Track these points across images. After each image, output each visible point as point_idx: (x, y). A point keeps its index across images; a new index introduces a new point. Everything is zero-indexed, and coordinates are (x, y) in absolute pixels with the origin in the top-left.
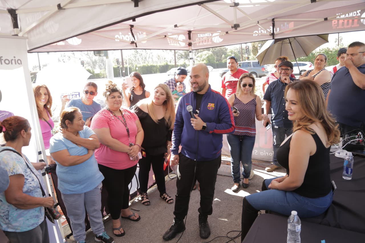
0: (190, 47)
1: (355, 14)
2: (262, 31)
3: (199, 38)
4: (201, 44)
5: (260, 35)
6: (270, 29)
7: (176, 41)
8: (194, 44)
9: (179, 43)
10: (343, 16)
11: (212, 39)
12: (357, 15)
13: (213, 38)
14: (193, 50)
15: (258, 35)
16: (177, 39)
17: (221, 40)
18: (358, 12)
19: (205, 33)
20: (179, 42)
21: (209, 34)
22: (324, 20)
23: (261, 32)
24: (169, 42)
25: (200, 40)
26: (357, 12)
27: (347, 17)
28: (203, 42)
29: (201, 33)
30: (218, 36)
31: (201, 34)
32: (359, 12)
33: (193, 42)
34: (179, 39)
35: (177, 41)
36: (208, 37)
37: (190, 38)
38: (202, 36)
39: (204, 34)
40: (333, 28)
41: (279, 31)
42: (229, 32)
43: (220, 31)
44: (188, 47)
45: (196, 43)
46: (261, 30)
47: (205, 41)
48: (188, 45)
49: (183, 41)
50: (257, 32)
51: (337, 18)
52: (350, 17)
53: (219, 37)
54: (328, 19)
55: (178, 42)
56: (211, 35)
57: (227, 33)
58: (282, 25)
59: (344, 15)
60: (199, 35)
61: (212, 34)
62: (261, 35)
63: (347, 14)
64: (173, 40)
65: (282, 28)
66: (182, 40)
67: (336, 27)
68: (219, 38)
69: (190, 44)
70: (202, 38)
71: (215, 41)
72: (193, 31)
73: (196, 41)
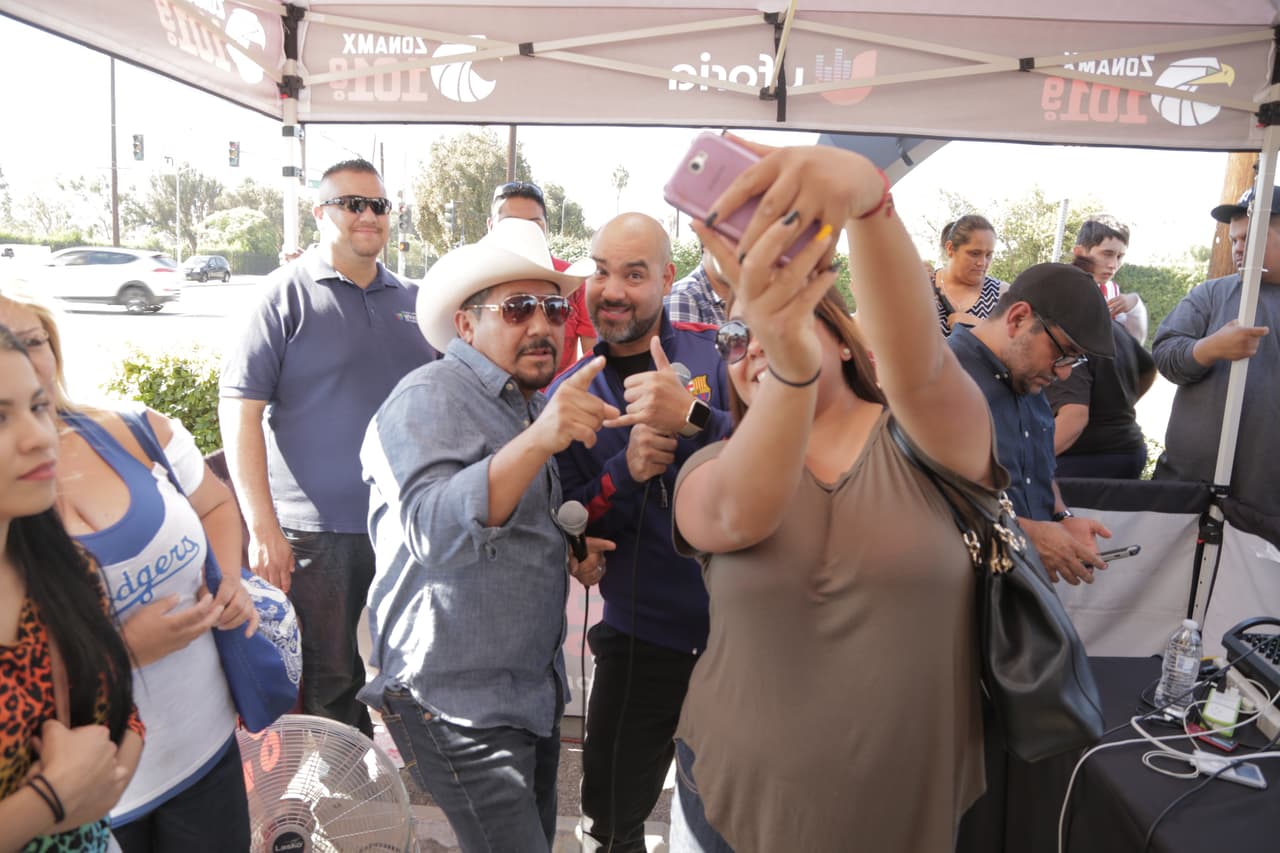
0: (292, 100)
1: (1132, 69)
2: (717, 68)
3: (350, 57)
4: (360, 94)
5: (704, 88)
6: (762, 69)
7: (210, 34)
8: (312, 86)
9: (228, 58)
10: (1087, 67)
11: (426, 75)
12: (1142, 74)
13: (436, 71)
14: (303, 123)
15: (697, 87)
16: (215, 22)
17: (484, 88)
18: (1145, 59)
19: (387, 36)
20: (229, 47)
21: (416, 46)
22: (1017, 66)
23: (714, 75)
24: (170, 25)
25: (351, 66)
26: (1140, 58)
27: (1102, 74)
28: (370, 81)
29: (366, 32)
30: (469, 64)
31: (361, 36)
32: (1150, 62)
33: (312, 72)
34: (230, 31)
35: (217, 35)
36: (402, 57)
37: (291, 50)
38: (366, 45)
39: (382, 39)
40: (1047, 115)
41: (805, 82)
42: (537, 47)
43: (483, 37)
44: (279, 102)
45: (326, 84)
46: (710, 63)
47: (387, 78)
48: (276, 90)
49: (253, 52)
50: (691, 71)
51: (1067, 66)
52: (1114, 77)
53: (472, 67)
54: (1037, 63)
55: (223, 44)
56: (423, 50)
57: (526, 50)
58: (820, 58)
59: (1092, 64)
60: (349, 39)
61: (433, 44)
62: (711, 89)
63: (1105, 62)
64: (192, 22)
65: (818, 74)
66: (246, 45)
67: (1057, 112)
68: (472, 71)
69: (290, 87)
70: (371, 59)
71: (449, 91)
72: (314, 9)
73: (326, 70)
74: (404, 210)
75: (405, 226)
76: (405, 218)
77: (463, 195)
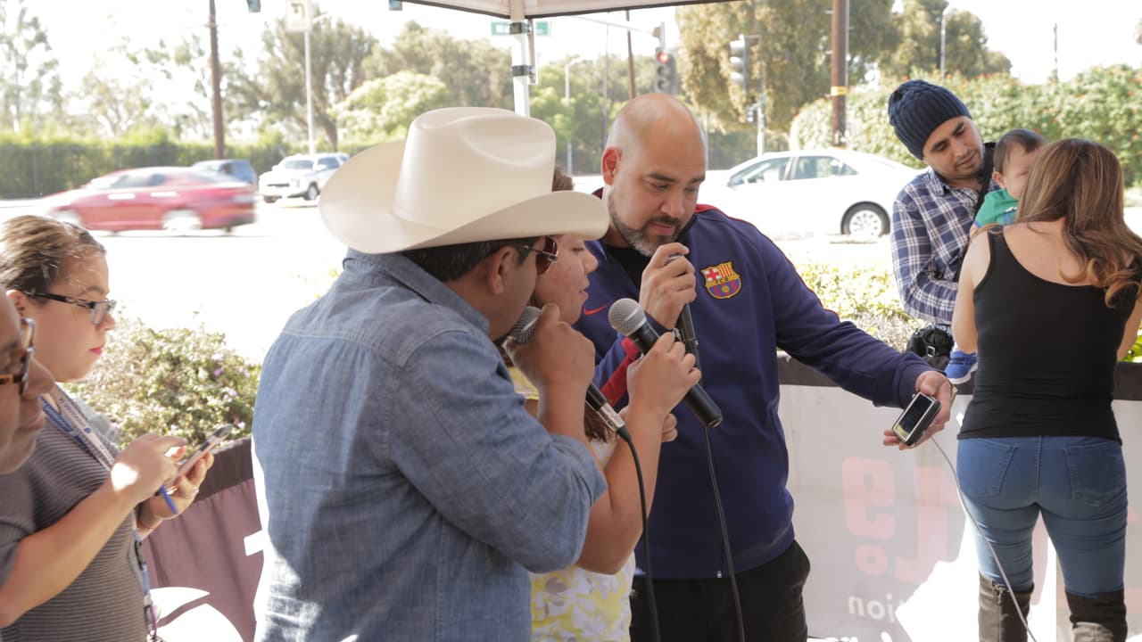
74: (664, 58)
75: (666, 85)
76: (667, 71)
77: (761, 22)
